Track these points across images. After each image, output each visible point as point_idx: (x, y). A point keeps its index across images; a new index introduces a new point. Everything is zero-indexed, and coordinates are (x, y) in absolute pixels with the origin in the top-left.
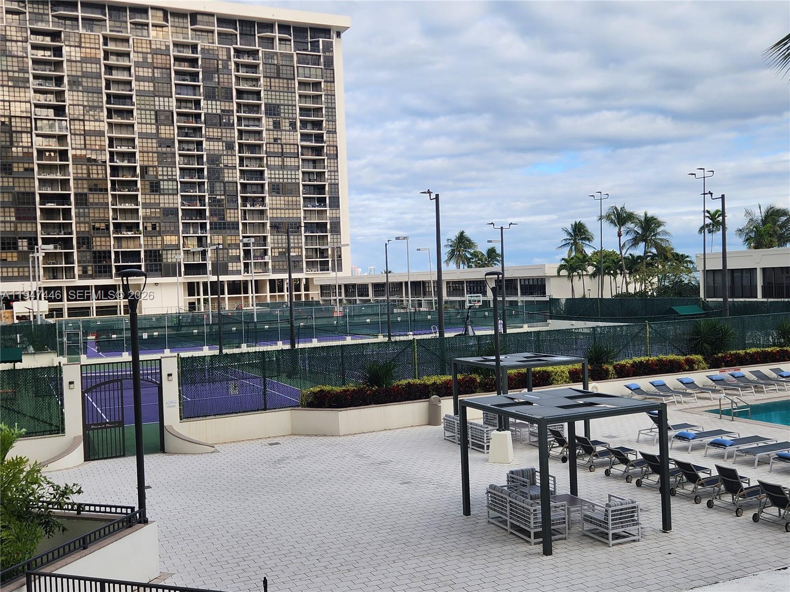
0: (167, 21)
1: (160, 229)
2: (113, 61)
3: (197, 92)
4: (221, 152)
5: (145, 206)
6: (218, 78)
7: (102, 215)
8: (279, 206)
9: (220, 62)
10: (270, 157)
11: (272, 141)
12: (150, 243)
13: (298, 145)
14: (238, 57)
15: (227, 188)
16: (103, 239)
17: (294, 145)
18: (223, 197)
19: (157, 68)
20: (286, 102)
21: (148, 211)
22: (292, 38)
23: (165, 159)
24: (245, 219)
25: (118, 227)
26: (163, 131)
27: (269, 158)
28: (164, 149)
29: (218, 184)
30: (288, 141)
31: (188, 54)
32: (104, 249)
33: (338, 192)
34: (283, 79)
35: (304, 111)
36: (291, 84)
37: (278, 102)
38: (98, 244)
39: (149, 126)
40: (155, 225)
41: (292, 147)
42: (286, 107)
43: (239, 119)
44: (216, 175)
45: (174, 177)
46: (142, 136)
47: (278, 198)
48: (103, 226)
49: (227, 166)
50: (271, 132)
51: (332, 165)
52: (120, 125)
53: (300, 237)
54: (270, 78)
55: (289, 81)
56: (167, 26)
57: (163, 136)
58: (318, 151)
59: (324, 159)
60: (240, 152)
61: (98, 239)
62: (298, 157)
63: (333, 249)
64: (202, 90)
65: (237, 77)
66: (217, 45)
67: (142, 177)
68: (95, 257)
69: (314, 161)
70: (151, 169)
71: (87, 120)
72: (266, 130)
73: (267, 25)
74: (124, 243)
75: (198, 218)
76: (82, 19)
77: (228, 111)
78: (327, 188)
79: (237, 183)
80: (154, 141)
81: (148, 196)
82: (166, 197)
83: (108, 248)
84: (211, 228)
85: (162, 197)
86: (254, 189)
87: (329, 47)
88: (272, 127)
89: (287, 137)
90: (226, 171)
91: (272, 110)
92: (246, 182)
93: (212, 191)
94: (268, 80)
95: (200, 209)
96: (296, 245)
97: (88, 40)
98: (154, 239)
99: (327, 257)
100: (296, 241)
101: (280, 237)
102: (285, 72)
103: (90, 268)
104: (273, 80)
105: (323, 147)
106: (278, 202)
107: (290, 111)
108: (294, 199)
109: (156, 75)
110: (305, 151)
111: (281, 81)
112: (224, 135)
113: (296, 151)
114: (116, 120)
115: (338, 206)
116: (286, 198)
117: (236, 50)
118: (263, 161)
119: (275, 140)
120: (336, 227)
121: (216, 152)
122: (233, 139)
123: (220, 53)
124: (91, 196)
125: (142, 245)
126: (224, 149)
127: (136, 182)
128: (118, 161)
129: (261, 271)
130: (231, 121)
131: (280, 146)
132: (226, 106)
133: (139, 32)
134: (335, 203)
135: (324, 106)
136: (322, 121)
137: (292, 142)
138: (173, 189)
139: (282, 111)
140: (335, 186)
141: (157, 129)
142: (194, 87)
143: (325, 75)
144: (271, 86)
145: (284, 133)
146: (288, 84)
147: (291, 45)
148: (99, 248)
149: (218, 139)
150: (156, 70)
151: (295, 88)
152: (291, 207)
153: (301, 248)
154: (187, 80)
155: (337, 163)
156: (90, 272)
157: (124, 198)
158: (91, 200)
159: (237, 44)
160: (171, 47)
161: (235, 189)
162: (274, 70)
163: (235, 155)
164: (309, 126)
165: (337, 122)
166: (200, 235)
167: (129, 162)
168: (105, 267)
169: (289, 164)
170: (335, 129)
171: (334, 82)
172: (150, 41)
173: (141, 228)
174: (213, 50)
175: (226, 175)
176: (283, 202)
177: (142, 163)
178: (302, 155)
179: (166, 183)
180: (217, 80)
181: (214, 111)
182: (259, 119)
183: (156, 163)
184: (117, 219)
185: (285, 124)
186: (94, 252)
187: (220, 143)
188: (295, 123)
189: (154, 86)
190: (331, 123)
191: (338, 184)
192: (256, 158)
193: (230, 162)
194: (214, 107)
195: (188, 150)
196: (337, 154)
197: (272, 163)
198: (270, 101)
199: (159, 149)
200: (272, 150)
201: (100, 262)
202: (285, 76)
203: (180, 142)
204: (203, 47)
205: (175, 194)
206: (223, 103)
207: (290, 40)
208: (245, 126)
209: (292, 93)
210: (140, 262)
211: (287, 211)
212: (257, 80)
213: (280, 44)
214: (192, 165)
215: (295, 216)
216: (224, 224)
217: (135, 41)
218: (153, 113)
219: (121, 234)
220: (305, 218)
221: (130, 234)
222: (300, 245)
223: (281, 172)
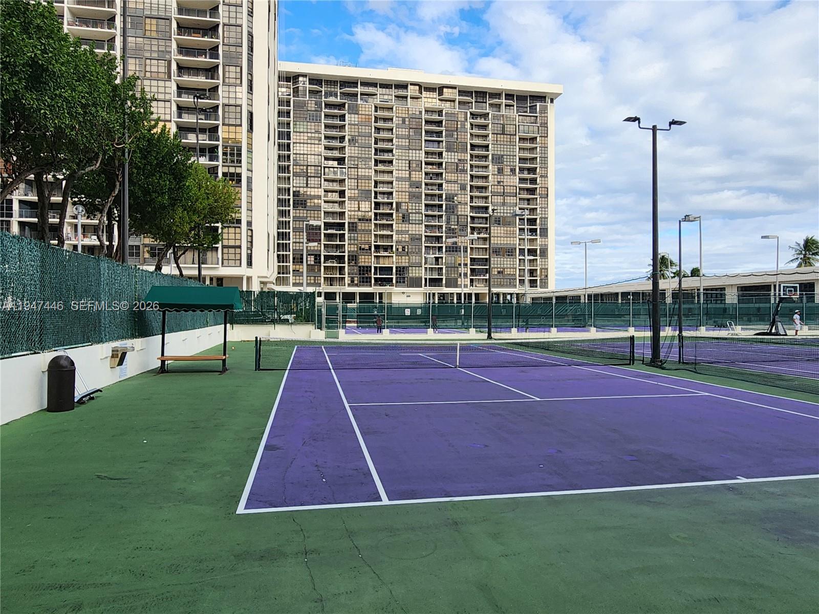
0: (421, 93)
1: (408, 250)
2: (380, 124)
3: (441, 146)
4: (456, 192)
5: (398, 232)
6: (457, 135)
7: (367, 239)
8: (499, 235)
9: (459, 123)
10: (494, 195)
11: (496, 183)
12: (400, 261)
13: (516, 187)
14: (473, 118)
15: (460, 220)
16: (367, 257)
17: (513, 186)
18: (456, 227)
19: (412, 128)
20: (509, 153)
21: (400, 236)
22: (515, 104)
23: (415, 197)
24: (472, 244)
25: (377, 247)
26: (414, 176)
27: (493, 197)
28: (414, 190)
29: (453, 217)
30: (509, 184)
31: (435, 117)
32: (367, 264)
33: (547, 224)
34: (507, 135)
35: (522, 160)
36: (513, 139)
37: (502, 153)
38: (363, 261)
39: (404, 172)
40: (405, 247)
41: (512, 188)
42: (508, 157)
43: (471, 166)
44: (451, 209)
45: (420, 211)
46: (398, 179)
47: (499, 228)
48: (367, 247)
49: (460, 203)
50: (496, 177)
51: (543, 202)
52: (383, 172)
53: (515, 260)
54: (497, 134)
55: (512, 136)
56: (421, 98)
57: (414, 179)
58: (532, 191)
59: (537, 198)
60: (471, 192)
61: (363, 257)
62: (516, 196)
63: (541, 269)
64: (444, 144)
65: (471, 134)
66: (457, 110)
67: (397, 210)
68: (360, 271)
69: (528, 200)
70: (404, 204)
71: (360, 168)
72: (492, 175)
73: (496, 94)
74: (381, 260)
75: (437, 243)
76: (362, 94)
77: (464, 160)
78: (538, 221)
79: (467, 216)
80: (407, 183)
81: (400, 225)
82: (414, 225)
83: (370, 265)
84: (446, 251)
85: (410, 225)
86: (481, 221)
87: (544, 110)
88: (496, 173)
89: (509, 180)
90: (459, 206)
91: (498, 159)
92: (474, 215)
93: (448, 222)
94: (495, 135)
95: (438, 236)
96: (512, 266)
97: (363, 109)
98: (403, 257)
99: (536, 277)
100: (512, 263)
101: (499, 259)
102: (508, 129)
103: (356, 279)
104: (499, 136)
105: (536, 188)
106: (499, 231)
107: (512, 160)
108: (512, 229)
109: (411, 134)
110: (522, 192)
111: (505, 136)
112: (459, 178)
113: (515, 191)
114: (381, 167)
115: (547, 236)
116: (505, 229)
117: (471, 114)
118: (489, 199)
119: (499, 182)
120: (544, 253)
121: (453, 192)
122: (466, 182)
123: (459, 116)
124: (360, 224)
125: (394, 262)
126: (459, 189)
127: (392, 214)
128: (380, 198)
129: (483, 285)
130: (465, 168)
131: (502, 187)
132: (460, 156)
133: (400, 102)
134: (544, 232)
135: (538, 156)
136: (536, 168)
137: (512, 184)
138: (419, 220)
139: (505, 160)
140: (545, 219)
141: (410, 174)
142: (439, 142)
143: (540, 132)
144: (497, 141)
145: (506, 177)
146: (510, 139)
147: (514, 109)
148: (363, 264)
149: (455, 182)
150: (411, 130)
151: (516, 142)
152: (508, 235)
153: (516, 268)
154: (434, 137)
155: (547, 201)
156: (356, 282)
157: (383, 226)
158: (359, 228)
159: (472, 108)
160: (423, 112)
161: (466, 220)
162: (500, 128)
163: (467, 194)
164: (526, 172)
165: (548, 168)
166: (437, 256)
167: (388, 199)
168: (367, 278)
169: (509, 201)
170: (547, 174)
171: (547, 137)
172: (408, 108)
173: (394, 249)
174: (454, 114)
175: (459, 210)
176: (502, 232)
177: (397, 200)
178: (519, 194)
179: (414, 215)
180: (456, 137)
181: (453, 161)
182: (486, 167)
183: (407, 200)
184: (377, 242)
185: (507, 170)
186: (360, 267)
187: (456, 185)
188: (515, 169)
189: (409, 142)
190: (543, 169)
191: (547, 218)
192: (483, 197)
193: (463, 199)
194: (453, 157)
195: (432, 190)
196: (547, 194)
197: (496, 201)
198: (496, 152)
199: (410, 189)
200: (496, 190)
201: (363, 274)
202: (508, 133)
203: (426, 184)
204: (446, 112)
205: (420, 224)
206: (459, 154)
207: (513, 106)
208: (475, 172)
209: (513, 146)
210: (392, 275)
211: (505, 239)
212: (486, 136)
213: (505, 109)
214: (434, 201)
215: (512, 242)
216: (456, 248)
217: (397, 108)
218: (407, 162)
219: (380, 253)
220: (519, 245)
221: (386, 254)
222: (515, 266)
223: (502, 208)
